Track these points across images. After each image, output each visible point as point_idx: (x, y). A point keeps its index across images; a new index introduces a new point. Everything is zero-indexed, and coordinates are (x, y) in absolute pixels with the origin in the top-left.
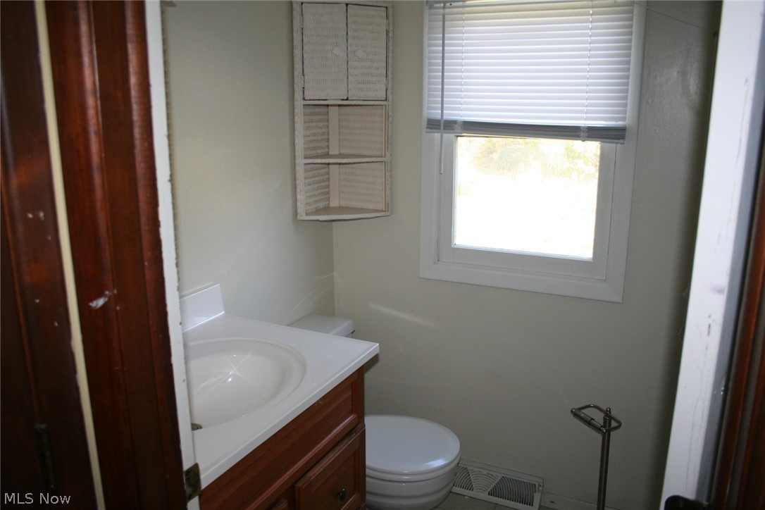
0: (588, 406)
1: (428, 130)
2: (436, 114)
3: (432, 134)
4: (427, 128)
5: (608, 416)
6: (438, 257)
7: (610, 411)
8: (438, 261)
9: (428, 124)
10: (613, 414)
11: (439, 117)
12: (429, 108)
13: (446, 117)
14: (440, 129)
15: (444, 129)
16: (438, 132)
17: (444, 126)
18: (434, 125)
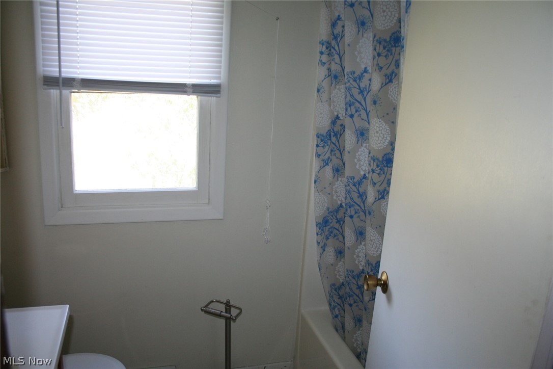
0: (212, 302)
1: (46, 87)
2: (53, 71)
3: (48, 90)
4: (44, 85)
5: (228, 306)
6: (62, 205)
7: (229, 302)
8: (62, 207)
9: (44, 81)
10: (232, 303)
11: (57, 75)
12: (44, 66)
13: (64, 75)
14: (58, 86)
15: (63, 86)
16: (56, 89)
17: (63, 83)
18: (52, 82)
